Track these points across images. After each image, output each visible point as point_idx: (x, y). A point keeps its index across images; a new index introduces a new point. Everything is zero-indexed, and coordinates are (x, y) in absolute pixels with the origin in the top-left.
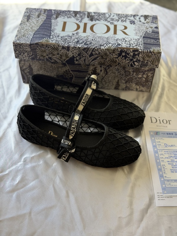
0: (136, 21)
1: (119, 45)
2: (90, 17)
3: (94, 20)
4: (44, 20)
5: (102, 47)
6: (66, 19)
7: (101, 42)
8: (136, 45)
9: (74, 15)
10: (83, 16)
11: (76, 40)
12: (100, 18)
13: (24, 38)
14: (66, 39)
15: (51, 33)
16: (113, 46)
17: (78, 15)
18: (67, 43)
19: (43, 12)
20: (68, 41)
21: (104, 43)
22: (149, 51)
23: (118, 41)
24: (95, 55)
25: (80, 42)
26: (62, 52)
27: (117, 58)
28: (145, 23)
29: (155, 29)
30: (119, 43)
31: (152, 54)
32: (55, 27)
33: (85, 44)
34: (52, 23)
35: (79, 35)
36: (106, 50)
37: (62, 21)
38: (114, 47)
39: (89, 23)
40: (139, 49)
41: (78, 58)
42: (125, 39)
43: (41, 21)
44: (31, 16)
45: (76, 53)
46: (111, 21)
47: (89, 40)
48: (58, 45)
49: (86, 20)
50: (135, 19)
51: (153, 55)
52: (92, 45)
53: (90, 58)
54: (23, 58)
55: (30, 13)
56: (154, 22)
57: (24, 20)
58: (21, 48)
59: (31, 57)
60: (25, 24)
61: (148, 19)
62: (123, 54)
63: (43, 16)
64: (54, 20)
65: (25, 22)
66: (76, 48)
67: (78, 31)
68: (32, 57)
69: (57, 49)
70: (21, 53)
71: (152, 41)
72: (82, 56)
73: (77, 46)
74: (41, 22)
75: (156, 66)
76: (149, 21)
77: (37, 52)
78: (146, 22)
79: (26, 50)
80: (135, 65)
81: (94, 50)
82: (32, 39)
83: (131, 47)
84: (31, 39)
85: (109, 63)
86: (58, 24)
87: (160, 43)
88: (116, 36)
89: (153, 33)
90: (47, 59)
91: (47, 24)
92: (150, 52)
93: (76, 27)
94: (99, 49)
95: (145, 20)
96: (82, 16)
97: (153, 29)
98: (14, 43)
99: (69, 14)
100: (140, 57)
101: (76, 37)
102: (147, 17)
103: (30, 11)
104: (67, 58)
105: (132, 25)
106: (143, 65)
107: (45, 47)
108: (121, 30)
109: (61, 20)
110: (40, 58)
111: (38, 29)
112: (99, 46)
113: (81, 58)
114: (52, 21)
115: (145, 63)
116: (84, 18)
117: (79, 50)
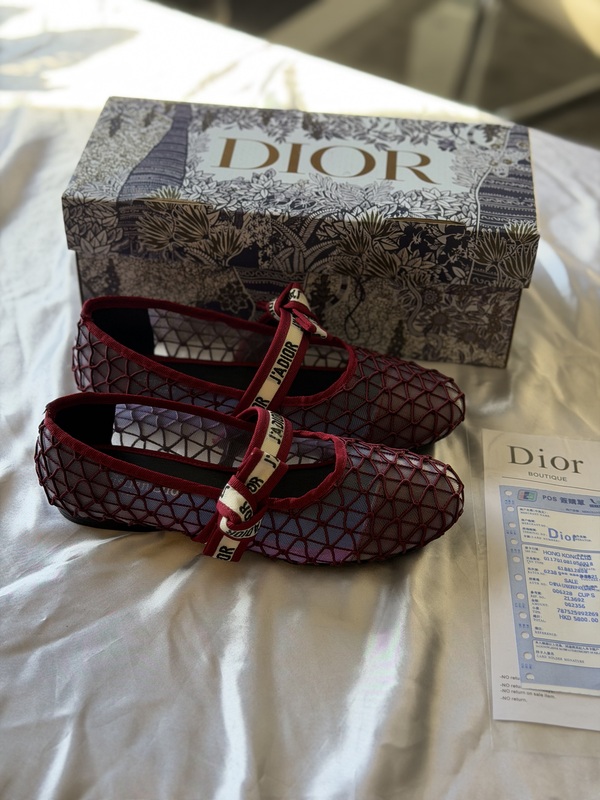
0: (458, 142)
1: (404, 210)
2: (311, 127)
3: (324, 135)
4: (163, 132)
5: (348, 217)
6: (234, 132)
7: (344, 203)
8: (458, 213)
9: (260, 119)
10: (290, 124)
11: (265, 194)
12: (343, 130)
13: (98, 184)
14: (234, 190)
15: (185, 172)
16: (384, 213)
17: (273, 121)
18: (235, 201)
19: (161, 110)
20: (240, 195)
21: (356, 203)
22: (498, 230)
23: (400, 201)
24: (324, 241)
25: (278, 200)
26: (217, 229)
27: (396, 251)
28: (486, 149)
29: (519, 166)
30: (403, 204)
31: (509, 243)
32: (199, 155)
33: (292, 206)
34: (189, 141)
35: (275, 179)
36: (361, 227)
37: (221, 138)
38: (386, 215)
39: (308, 144)
40: (467, 224)
41: (269, 252)
42: (423, 193)
43: (156, 137)
44: (122, 120)
45: (264, 234)
46: (379, 141)
47: (306, 195)
48: (207, 208)
49: (299, 135)
50: (457, 136)
51: (511, 246)
52: (315, 209)
53: (309, 252)
54: (94, 248)
55: (120, 111)
56: (517, 145)
57: (99, 130)
58: (87, 216)
59: (117, 247)
60: (103, 143)
61: (499, 137)
62: (415, 238)
63: (161, 120)
64: (196, 134)
65: (103, 139)
66: (264, 219)
67: (273, 166)
68: (121, 247)
69: (202, 220)
70: (87, 232)
71: (510, 201)
72: (284, 243)
73: (267, 213)
74: (154, 139)
75: (523, 280)
76: (501, 142)
77: (139, 230)
78: (492, 146)
79: (104, 221)
80: (454, 276)
81: (321, 227)
82: (123, 188)
83: (440, 218)
84: (119, 188)
85: (369, 268)
86: (208, 144)
87: (534, 207)
88: (394, 183)
89: (513, 179)
90: (170, 255)
91: (173, 143)
92: (503, 234)
93: (265, 155)
94: (339, 221)
95: (489, 140)
96: (286, 123)
97: (512, 165)
98: (64, 199)
99: (244, 118)
100: (470, 251)
101: (266, 185)
102: (496, 131)
103: (121, 105)
104: (233, 250)
105: (447, 152)
106: (480, 278)
107: (164, 213)
108: (409, 168)
109: (217, 135)
110: (148, 249)
111: (142, 161)
112: (338, 212)
113: (278, 252)
114: (190, 135)
115: (487, 269)
116: (293, 130)
117: (272, 225)
